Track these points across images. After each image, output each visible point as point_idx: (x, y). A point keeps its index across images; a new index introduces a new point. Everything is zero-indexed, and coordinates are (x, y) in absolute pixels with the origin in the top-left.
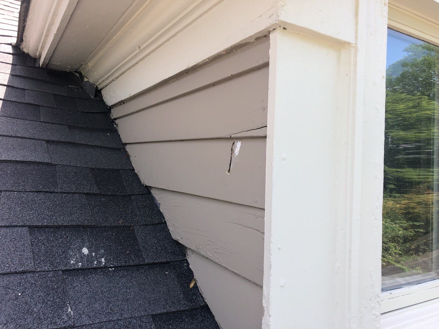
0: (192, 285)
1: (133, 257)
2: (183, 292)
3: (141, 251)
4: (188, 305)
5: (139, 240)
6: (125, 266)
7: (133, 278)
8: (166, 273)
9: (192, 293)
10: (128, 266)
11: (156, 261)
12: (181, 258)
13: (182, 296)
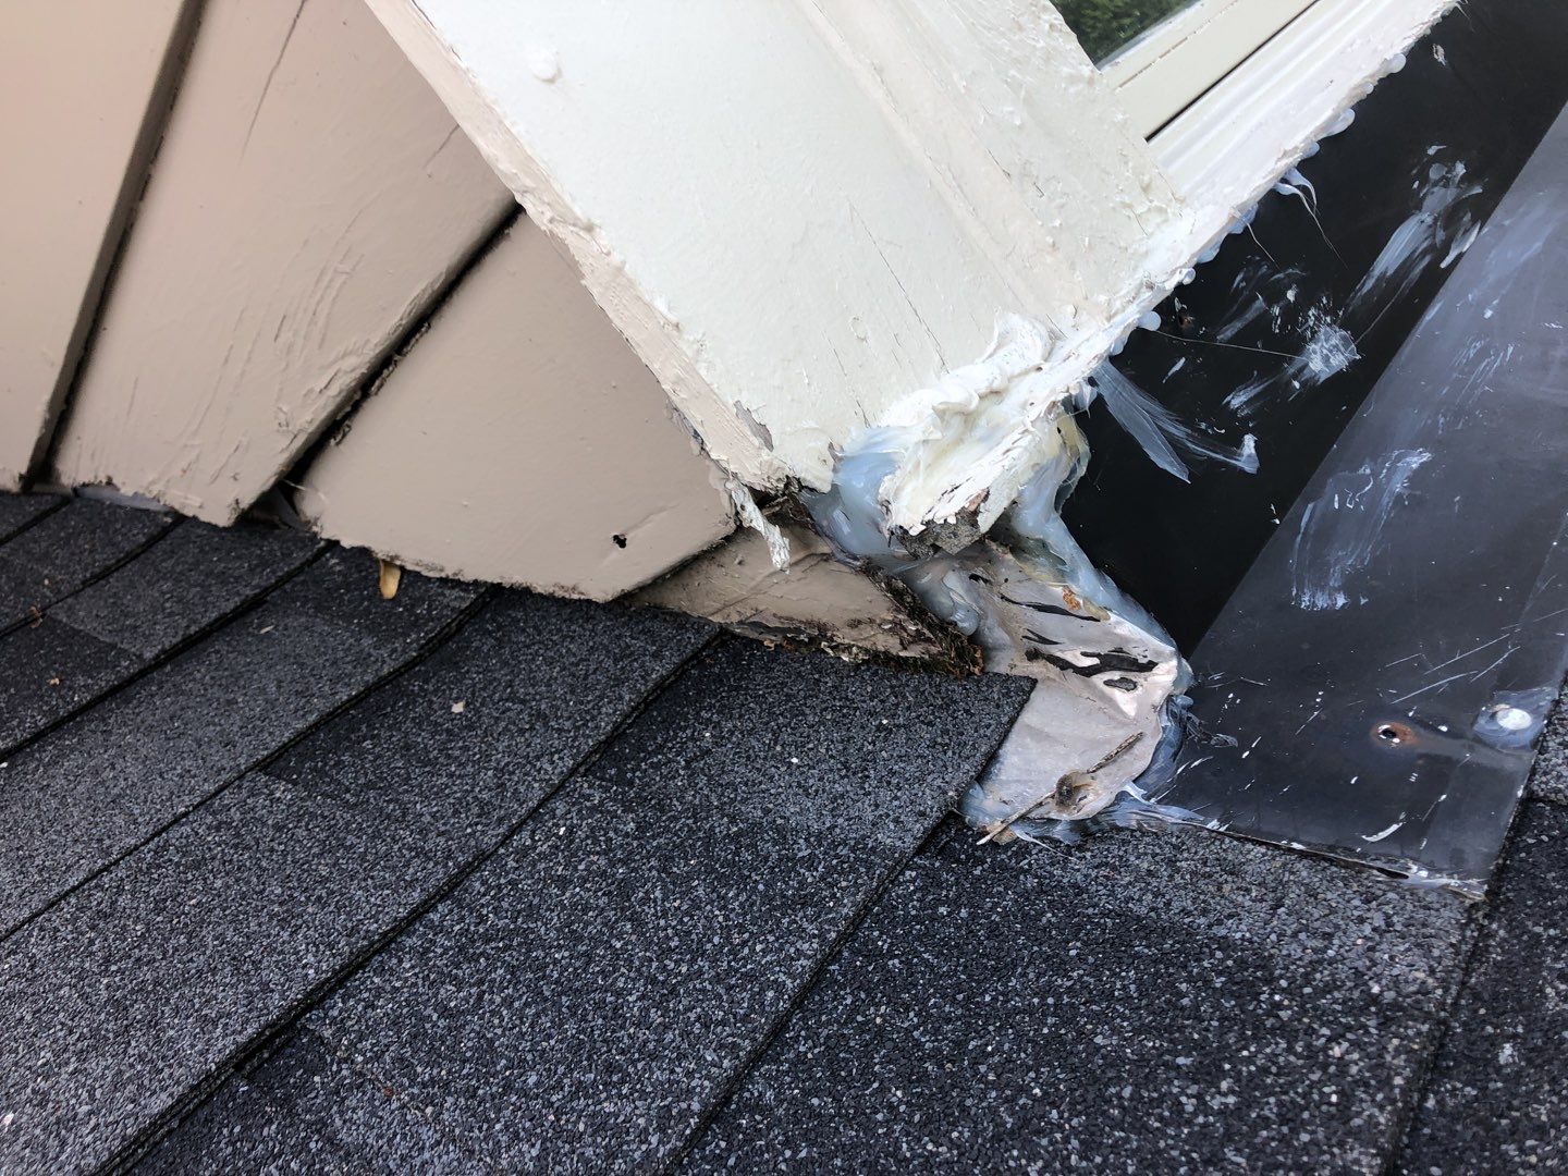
0: (390, 587)
1: (81, 680)
2: (367, 627)
3: (113, 646)
4: (411, 643)
5: (89, 627)
6: (57, 726)
7: (114, 730)
8: (263, 631)
9: (404, 607)
10: (72, 716)
11: (193, 629)
12: (299, 557)
13: (367, 642)
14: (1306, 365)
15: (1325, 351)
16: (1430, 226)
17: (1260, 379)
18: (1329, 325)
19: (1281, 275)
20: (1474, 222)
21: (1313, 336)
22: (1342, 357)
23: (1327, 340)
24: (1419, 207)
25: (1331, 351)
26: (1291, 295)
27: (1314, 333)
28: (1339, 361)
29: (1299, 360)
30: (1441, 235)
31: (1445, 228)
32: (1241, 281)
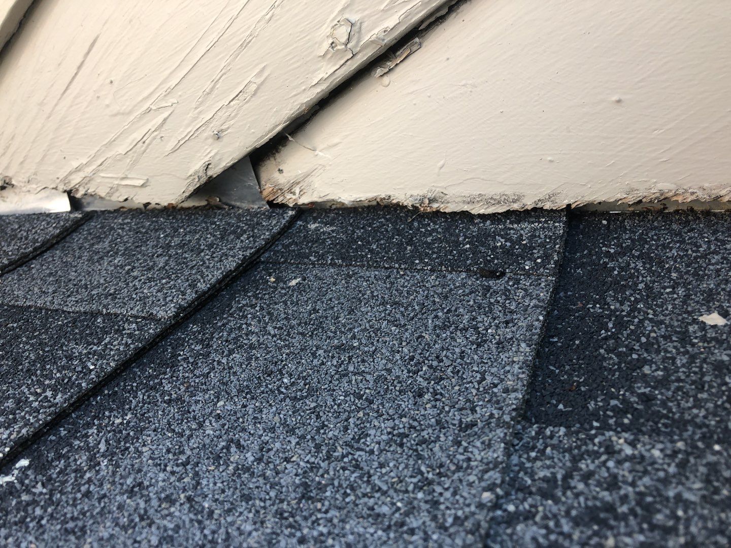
1: (79, 349)
3: (94, 315)
6: (81, 402)
7: (187, 398)
10: (97, 389)
11: (203, 286)
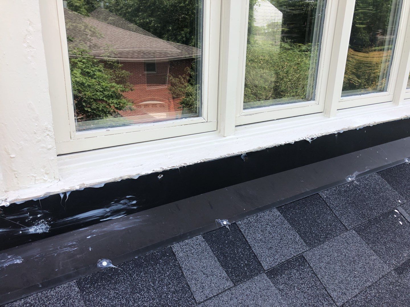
14: (29, 229)
15: (37, 228)
16: (107, 212)
17: (10, 228)
18: (45, 224)
19: (41, 211)
20: (124, 214)
21: (37, 225)
22: (42, 231)
23: (40, 227)
24: (107, 207)
25: (39, 229)
26: (39, 216)
27: (38, 224)
28: (40, 231)
29: (27, 228)
30: (109, 214)
31: (111, 213)
32: (26, 209)
